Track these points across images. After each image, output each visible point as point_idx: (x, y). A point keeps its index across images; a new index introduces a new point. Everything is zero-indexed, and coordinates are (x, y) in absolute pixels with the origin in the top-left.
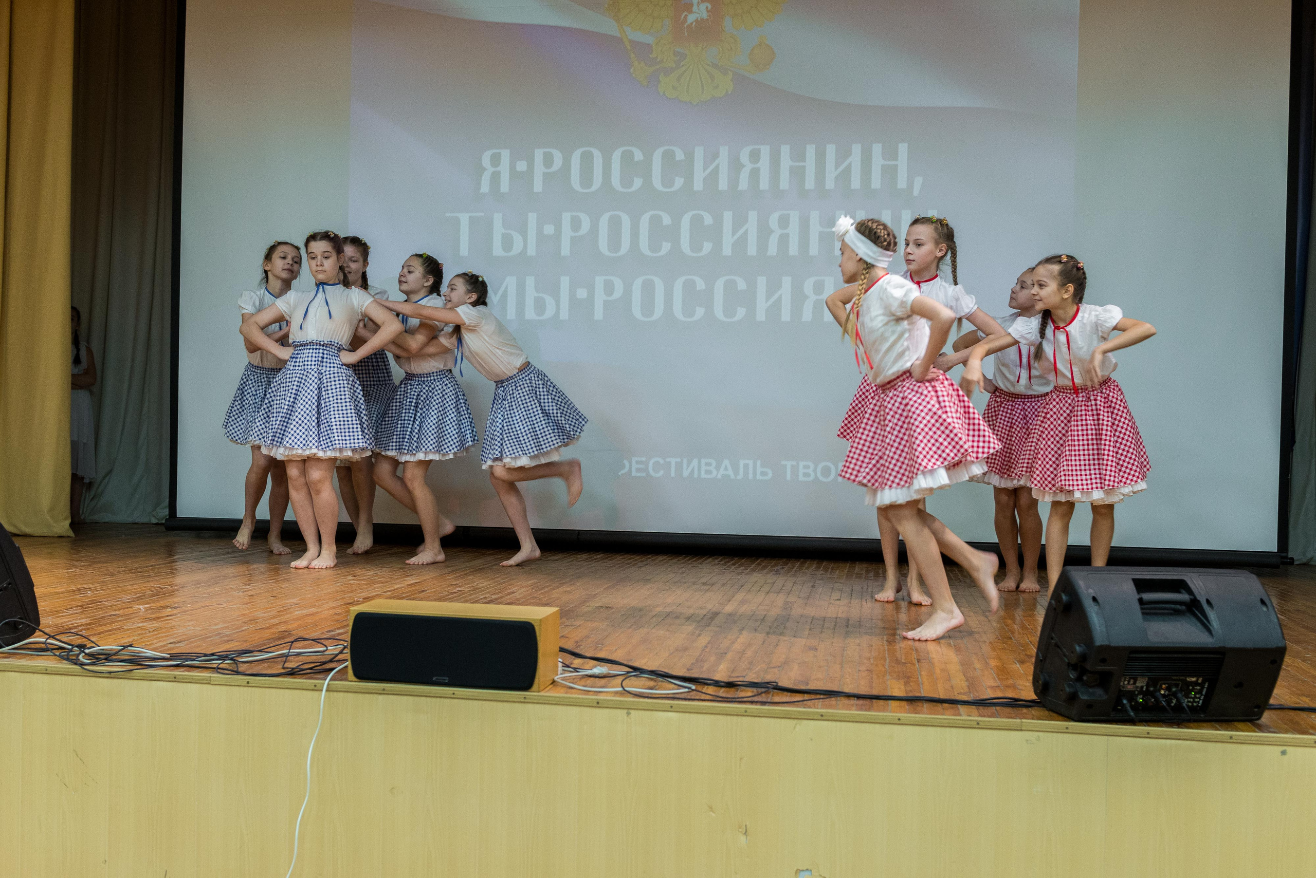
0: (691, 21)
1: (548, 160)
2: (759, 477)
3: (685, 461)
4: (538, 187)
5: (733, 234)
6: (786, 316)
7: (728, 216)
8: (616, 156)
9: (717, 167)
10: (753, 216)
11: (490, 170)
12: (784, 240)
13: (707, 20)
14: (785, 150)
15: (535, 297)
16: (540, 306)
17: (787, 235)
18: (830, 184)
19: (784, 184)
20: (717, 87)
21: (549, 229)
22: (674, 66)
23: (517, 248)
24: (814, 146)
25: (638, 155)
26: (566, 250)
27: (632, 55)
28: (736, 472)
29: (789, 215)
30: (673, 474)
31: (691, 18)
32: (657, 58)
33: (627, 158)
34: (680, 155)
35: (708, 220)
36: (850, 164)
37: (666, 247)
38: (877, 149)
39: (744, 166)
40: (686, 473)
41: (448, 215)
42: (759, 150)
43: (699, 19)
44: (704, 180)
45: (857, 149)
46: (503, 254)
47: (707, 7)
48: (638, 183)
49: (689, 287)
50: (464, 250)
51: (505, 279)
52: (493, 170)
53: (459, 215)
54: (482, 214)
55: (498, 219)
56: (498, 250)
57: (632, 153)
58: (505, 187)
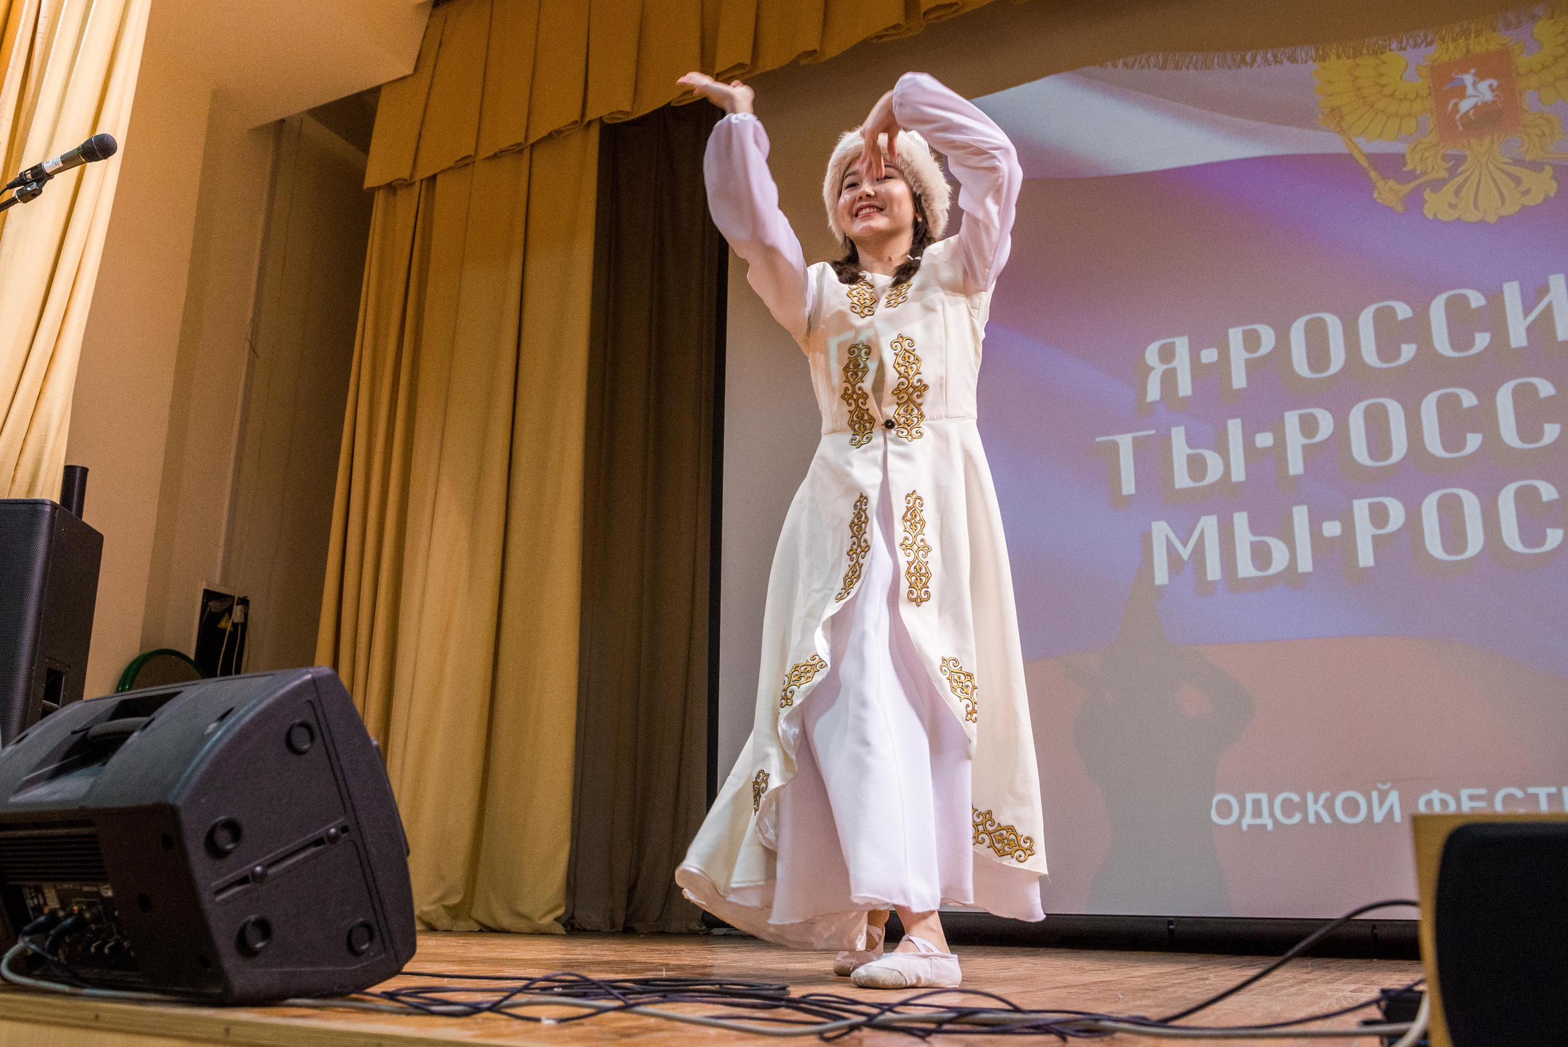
0: (1469, 108)
1: (1252, 341)
4: (1239, 380)
8: (1366, 320)
9: (1550, 306)
11: (1159, 368)
13: (1494, 102)
15: (1252, 543)
16: (1261, 555)
20: (1527, 192)
21: (1264, 440)
22: (1446, 175)
23: (1214, 473)
25: (1403, 311)
26: (1296, 466)
27: (1373, 174)
31: (1465, 106)
32: (1415, 169)
33: (1384, 318)
34: (1476, 300)
35: (1547, 389)
37: (1474, 441)
43: (1479, 103)
44: (1529, 329)
46: (1193, 484)
47: (1491, 86)
48: (1408, 351)
50: (1128, 486)
51: (1198, 521)
52: (1164, 367)
53: (1118, 438)
54: (1153, 432)
55: (1178, 435)
56: (1182, 479)
57: (1392, 309)
58: (1185, 387)
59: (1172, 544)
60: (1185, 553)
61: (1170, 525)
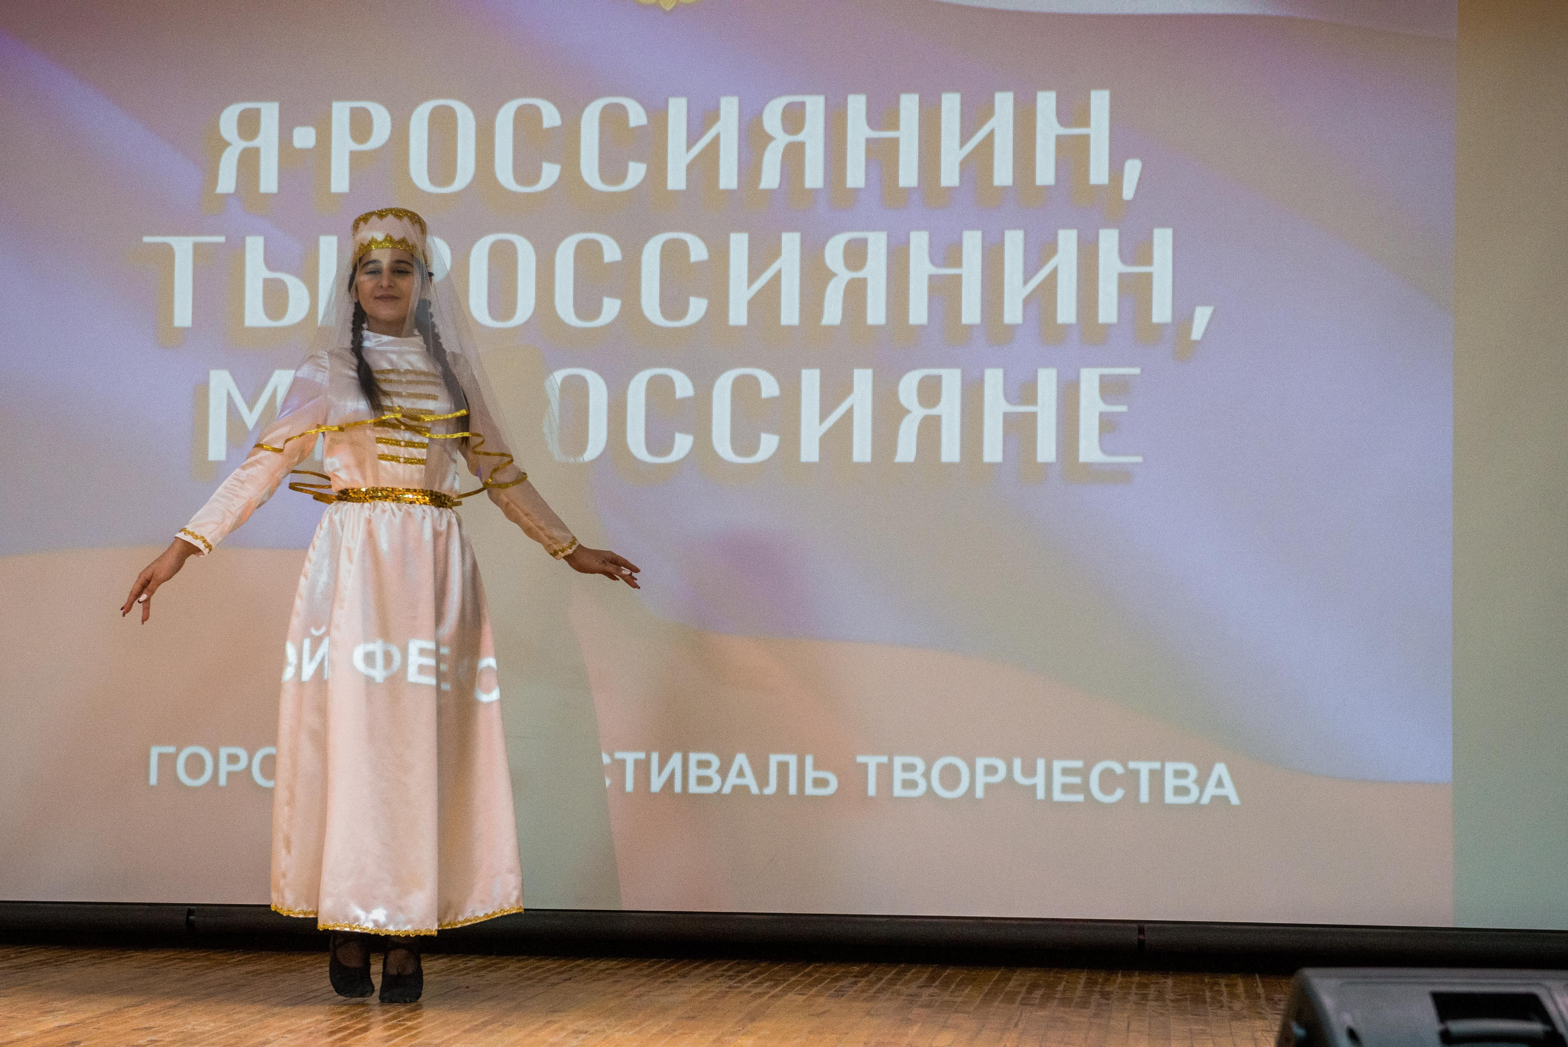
1: (361, 126)
2: (810, 790)
3: (655, 757)
4: (340, 181)
5: (751, 281)
6: (862, 450)
7: (739, 244)
8: (505, 118)
9: (716, 139)
10: (791, 243)
11: (237, 145)
12: (856, 293)
14: (857, 105)
17: (864, 281)
18: (950, 176)
19: (856, 176)
23: (297, 309)
24: (915, 97)
25: (551, 116)
28: (763, 781)
29: (864, 242)
30: (629, 787)
33: (527, 120)
34: (637, 116)
35: (698, 251)
36: (991, 134)
37: (611, 308)
38: (1046, 102)
39: (770, 139)
40: (657, 784)
41: (147, 239)
42: (802, 105)
44: (690, 167)
45: (1004, 103)
46: (268, 323)
48: (550, 173)
49: (660, 389)
50: (183, 315)
51: (270, 375)
52: (244, 144)
53: (172, 240)
54: (221, 239)
55: (255, 247)
56: (255, 315)
57: (537, 111)
58: (269, 181)
59: (235, 406)
60: (250, 419)
61: (235, 379)
